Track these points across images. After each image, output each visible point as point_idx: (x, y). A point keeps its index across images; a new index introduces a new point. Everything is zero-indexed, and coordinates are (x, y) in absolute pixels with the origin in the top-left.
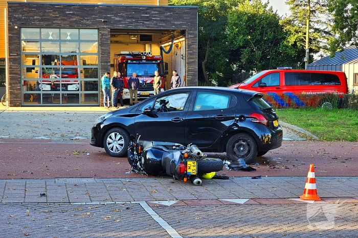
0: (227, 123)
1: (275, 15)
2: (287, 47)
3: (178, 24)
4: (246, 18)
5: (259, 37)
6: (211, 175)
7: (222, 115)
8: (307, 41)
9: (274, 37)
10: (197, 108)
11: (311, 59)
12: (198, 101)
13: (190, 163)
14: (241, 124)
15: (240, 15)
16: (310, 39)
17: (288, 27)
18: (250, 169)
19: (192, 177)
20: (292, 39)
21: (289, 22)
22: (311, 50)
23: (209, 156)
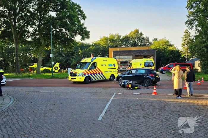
0: (144, 76)
1: (178, 50)
2: (182, 57)
3: (150, 53)
4: (170, 51)
5: (174, 56)
6: (136, 88)
7: (143, 74)
8: (187, 56)
9: (178, 55)
10: (138, 73)
11: (188, 60)
12: (138, 71)
13: (129, 85)
14: (147, 77)
15: (169, 51)
16: (188, 55)
17: (182, 53)
18: (148, 87)
19: (130, 88)
20: (183, 56)
21: (182, 51)
22: (188, 58)
23: (135, 83)
